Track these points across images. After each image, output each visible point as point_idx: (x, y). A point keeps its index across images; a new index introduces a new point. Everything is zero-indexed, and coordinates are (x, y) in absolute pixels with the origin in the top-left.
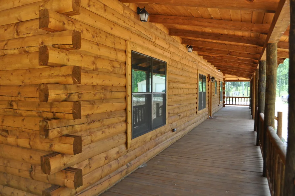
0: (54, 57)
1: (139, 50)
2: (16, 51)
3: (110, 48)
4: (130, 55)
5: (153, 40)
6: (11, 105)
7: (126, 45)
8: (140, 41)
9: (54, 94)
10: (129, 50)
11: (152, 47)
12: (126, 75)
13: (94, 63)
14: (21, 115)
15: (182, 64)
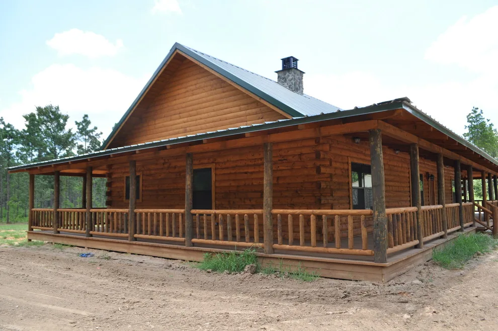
0: (323, 170)
1: (356, 161)
2: (300, 167)
3: (340, 162)
4: (350, 165)
5: (364, 152)
6: (297, 192)
7: (348, 159)
8: (355, 155)
9: (323, 185)
10: (350, 162)
11: (363, 157)
12: (348, 176)
13: (335, 171)
14: (302, 196)
15: (389, 165)
